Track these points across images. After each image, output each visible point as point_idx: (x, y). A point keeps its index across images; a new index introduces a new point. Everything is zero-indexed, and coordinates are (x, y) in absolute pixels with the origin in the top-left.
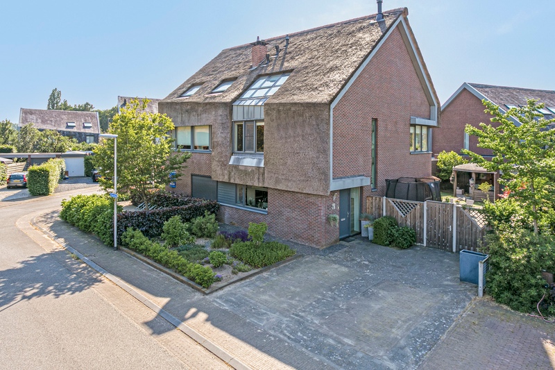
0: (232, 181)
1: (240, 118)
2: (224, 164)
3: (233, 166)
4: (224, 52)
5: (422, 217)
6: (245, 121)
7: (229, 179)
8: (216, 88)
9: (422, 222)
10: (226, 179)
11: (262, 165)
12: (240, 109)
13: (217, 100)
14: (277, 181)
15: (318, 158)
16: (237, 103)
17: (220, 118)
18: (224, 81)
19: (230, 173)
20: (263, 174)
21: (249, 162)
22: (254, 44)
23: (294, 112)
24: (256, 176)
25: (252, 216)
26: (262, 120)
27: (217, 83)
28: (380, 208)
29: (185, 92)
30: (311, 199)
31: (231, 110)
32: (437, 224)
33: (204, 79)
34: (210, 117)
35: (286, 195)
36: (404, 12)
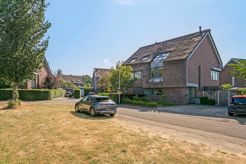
0: (151, 87)
1: (153, 67)
2: (147, 82)
3: (151, 82)
4: (140, 49)
5: (217, 96)
6: (155, 68)
7: (149, 87)
8: (142, 59)
9: (217, 97)
10: (148, 87)
11: (162, 81)
12: (153, 64)
13: (144, 62)
14: (168, 85)
15: (183, 76)
16: (152, 62)
17: (146, 68)
18: (144, 57)
19: (150, 85)
20: (163, 83)
21: (157, 80)
22: (155, 44)
23: (174, 63)
24: (160, 85)
25: (158, 98)
26: (162, 67)
27: (142, 57)
28: (202, 95)
29: (130, 61)
30: (180, 89)
31: (150, 65)
32: (223, 97)
33: (136, 57)
34: (142, 68)
35: (171, 89)
36: (209, 30)
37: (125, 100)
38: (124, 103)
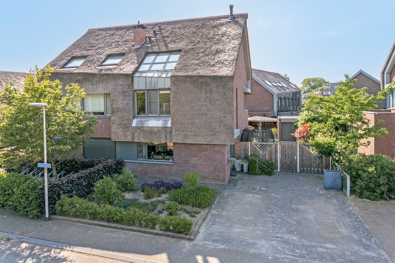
0: (136, 140)
1: (142, 87)
2: (127, 127)
3: (136, 128)
5: (276, 152)
6: (147, 90)
7: (133, 138)
8: (104, 61)
9: (276, 156)
10: (129, 139)
11: (169, 125)
12: (142, 81)
14: (186, 137)
15: (225, 117)
16: (137, 75)
17: (120, 87)
18: (109, 56)
19: (133, 134)
20: (171, 132)
21: (154, 123)
23: (202, 83)
24: (163, 135)
25: (157, 167)
26: (169, 89)
27: (104, 58)
28: (246, 150)
29: (66, 64)
30: (217, 149)
31: (133, 81)
32: (287, 156)
33: (85, 53)
34: (110, 87)
35: (192, 147)
36: (245, 16)
37: (71, 204)
38: (63, 213)
